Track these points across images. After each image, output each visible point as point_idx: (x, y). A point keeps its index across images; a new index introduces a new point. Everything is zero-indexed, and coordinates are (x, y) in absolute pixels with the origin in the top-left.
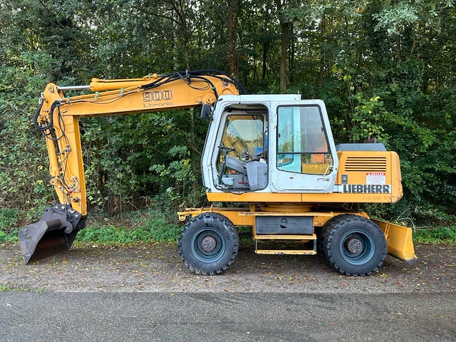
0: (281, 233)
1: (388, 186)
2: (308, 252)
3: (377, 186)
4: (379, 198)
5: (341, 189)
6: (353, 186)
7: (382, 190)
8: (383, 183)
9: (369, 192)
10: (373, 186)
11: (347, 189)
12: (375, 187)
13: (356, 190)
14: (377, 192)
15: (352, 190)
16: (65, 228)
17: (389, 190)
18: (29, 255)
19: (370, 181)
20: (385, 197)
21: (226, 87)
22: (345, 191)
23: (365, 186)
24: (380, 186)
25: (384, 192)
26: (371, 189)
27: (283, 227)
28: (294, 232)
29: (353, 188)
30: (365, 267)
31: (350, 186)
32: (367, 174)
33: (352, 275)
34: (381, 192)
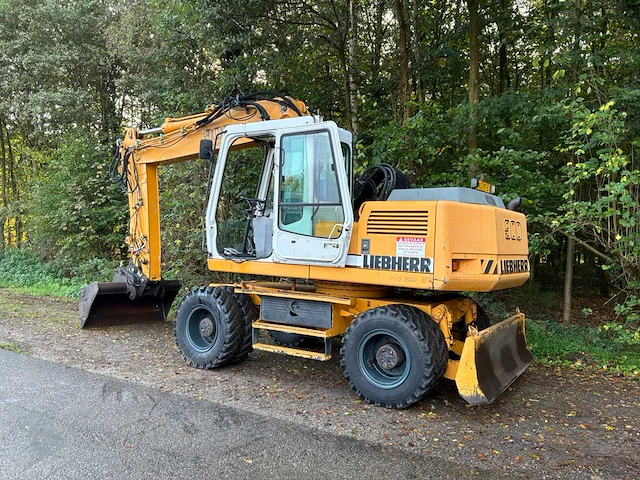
0: (291, 322)
1: (428, 261)
2: (315, 355)
3: (412, 259)
4: (414, 280)
5: (359, 261)
6: (378, 257)
7: (419, 267)
8: (421, 255)
9: (399, 268)
10: (405, 259)
11: (369, 263)
12: (408, 261)
13: (380, 265)
14: (411, 269)
15: (374, 264)
16: (130, 293)
17: (431, 268)
18: (85, 319)
19: (402, 251)
20: (423, 280)
21: (285, 113)
22: (365, 266)
23: (394, 258)
24: (417, 259)
25: (422, 270)
26: (401, 264)
27: (293, 314)
28: (308, 324)
29: (377, 262)
30: (392, 394)
31: (372, 257)
32: (398, 239)
33: (372, 403)
34: (417, 270)
